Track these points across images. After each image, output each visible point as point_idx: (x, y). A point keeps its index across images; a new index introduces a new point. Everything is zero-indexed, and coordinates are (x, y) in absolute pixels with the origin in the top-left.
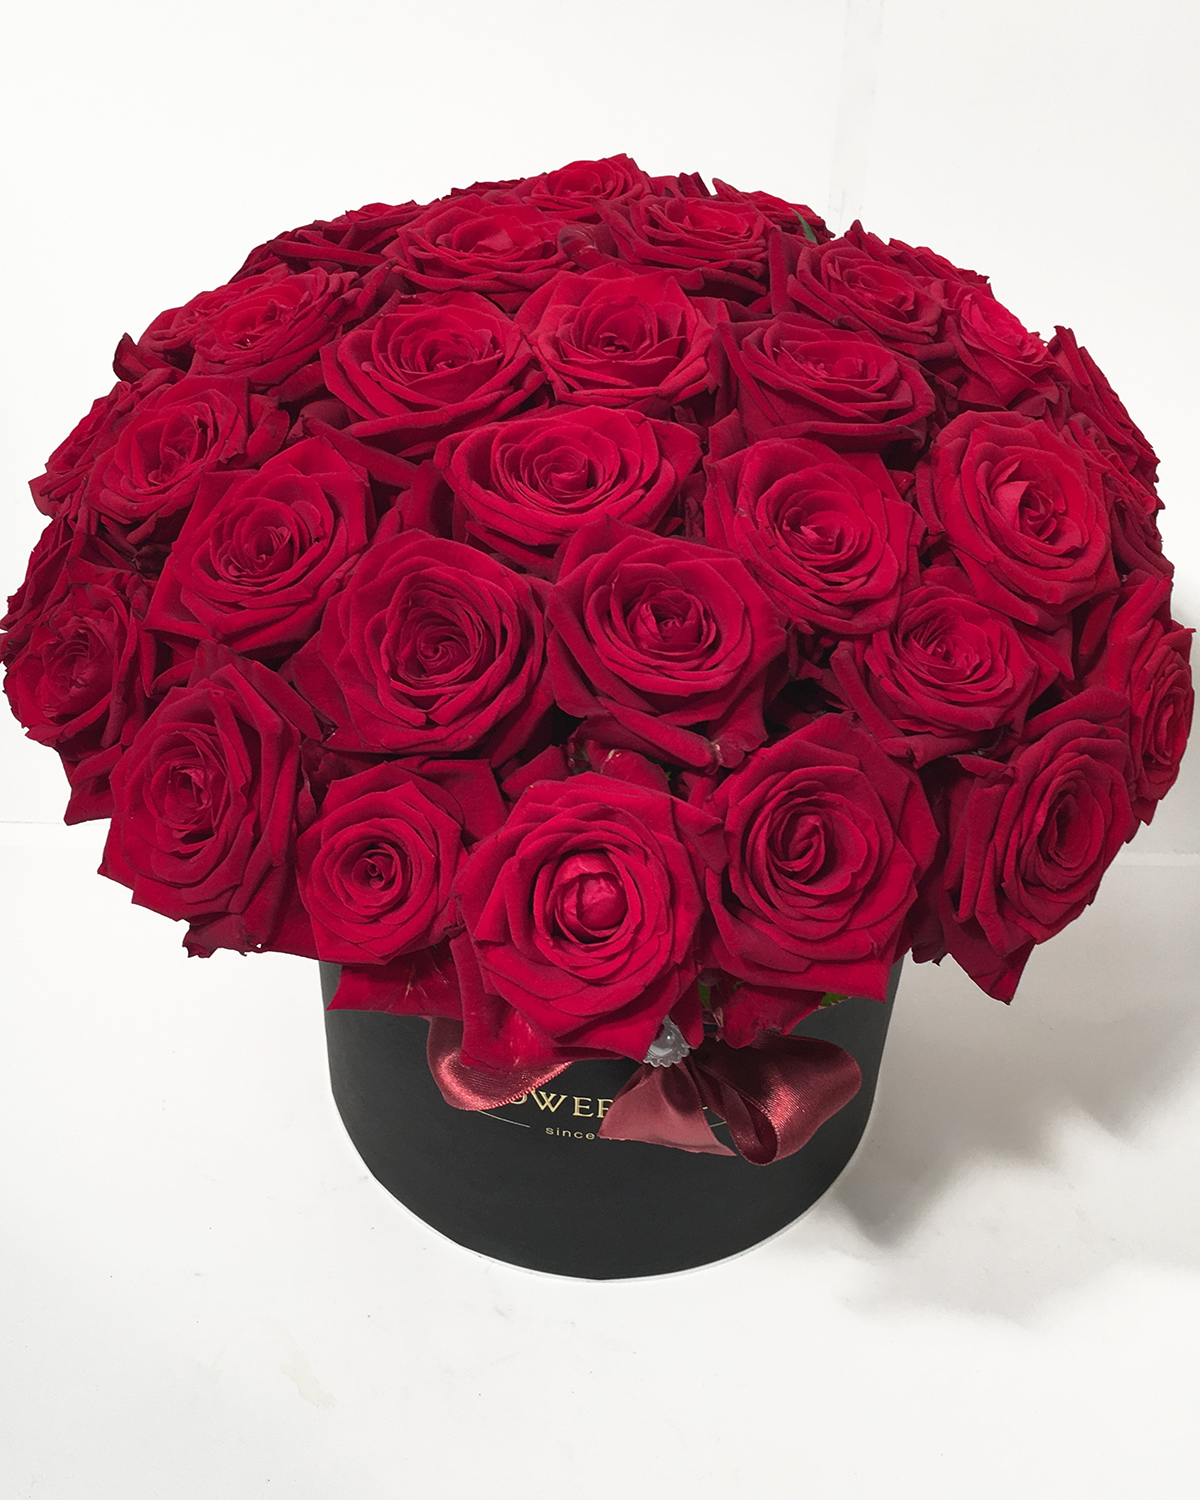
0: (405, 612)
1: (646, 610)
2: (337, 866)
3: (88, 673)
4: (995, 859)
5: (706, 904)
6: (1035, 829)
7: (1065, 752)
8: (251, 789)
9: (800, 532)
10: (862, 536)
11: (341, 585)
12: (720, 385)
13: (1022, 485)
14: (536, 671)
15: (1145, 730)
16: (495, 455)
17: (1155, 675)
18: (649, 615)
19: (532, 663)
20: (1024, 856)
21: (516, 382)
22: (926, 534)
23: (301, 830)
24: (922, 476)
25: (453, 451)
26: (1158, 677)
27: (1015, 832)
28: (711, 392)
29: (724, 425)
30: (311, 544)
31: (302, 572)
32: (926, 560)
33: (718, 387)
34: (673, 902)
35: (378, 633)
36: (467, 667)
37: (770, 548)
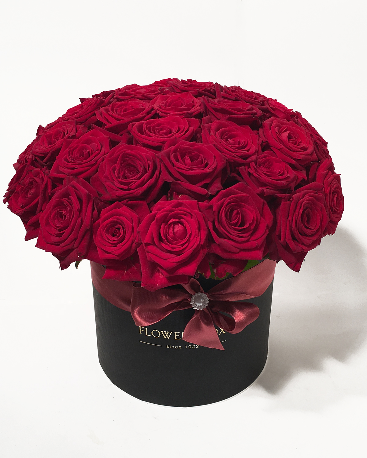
0: (121, 164)
1: (187, 157)
2: (105, 230)
3: (33, 191)
4: (290, 223)
5: (209, 230)
6: (300, 214)
7: (306, 196)
8: (80, 210)
9: (228, 141)
10: (245, 142)
11: (103, 159)
12: (204, 111)
13: (288, 132)
14: (158, 175)
15: (329, 198)
16: (144, 126)
17: (331, 184)
18: (188, 159)
19: (157, 173)
20: (297, 222)
21: (148, 113)
22: (263, 142)
23: (94, 222)
24: (261, 131)
25: (133, 126)
26: (332, 184)
27: (295, 215)
28: (202, 113)
29: (205, 118)
30: (94, 152)
31: (92, 158)
32: (263, 150)
33: (204, 112)
34: (199, 229)
35: (114, 169)
36: (139, 175)
37: (220, 142)
